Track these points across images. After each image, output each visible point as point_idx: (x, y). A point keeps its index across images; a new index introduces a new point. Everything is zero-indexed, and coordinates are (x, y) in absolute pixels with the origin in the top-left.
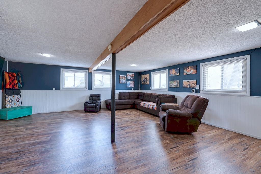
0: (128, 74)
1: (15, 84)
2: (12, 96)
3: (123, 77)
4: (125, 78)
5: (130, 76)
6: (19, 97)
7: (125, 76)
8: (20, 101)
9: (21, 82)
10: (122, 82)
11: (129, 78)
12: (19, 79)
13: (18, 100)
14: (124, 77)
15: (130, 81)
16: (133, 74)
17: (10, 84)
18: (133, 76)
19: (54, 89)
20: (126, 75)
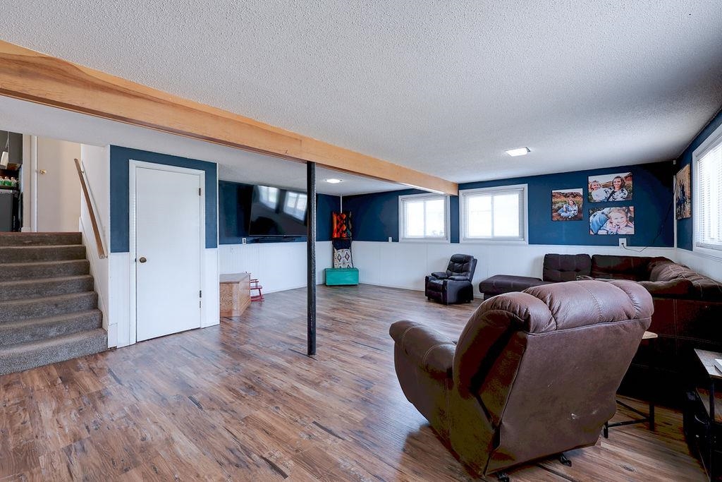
0: (591, 179)
1: (343, 231)
2: (341, 250)
3: (566, 196)
4: (580, 199)
5: (605, 186)
6: (348, 251)
7: (580, 191)
8: (350, 258)
9: (351, 227)
10: (562, 214)
11: (598, 195)
12: (348, 222)
13: (347, 257)
14: (575, 195)
15: (606, 210)
16: (623, 175)
17: (338, 230)
18: (622, 187)
19: (390, 239)
20: (585, 185)
